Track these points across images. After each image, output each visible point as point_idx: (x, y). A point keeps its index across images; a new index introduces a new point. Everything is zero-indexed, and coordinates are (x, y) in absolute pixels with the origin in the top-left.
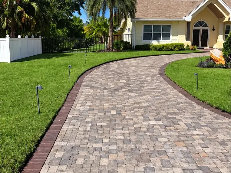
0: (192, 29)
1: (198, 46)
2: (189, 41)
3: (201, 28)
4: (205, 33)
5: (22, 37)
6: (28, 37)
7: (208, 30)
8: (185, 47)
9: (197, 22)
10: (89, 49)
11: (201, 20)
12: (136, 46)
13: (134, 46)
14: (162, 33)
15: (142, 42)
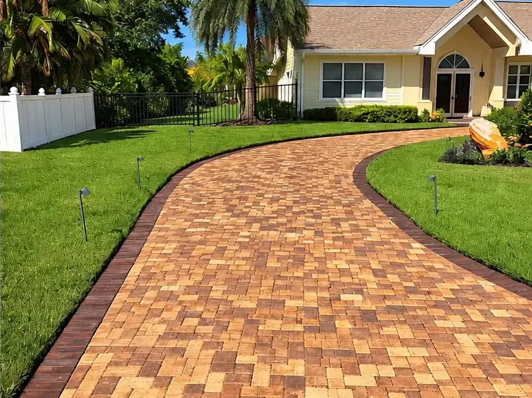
0: (435, 72)
1: (447, 111)
2: (429, 101)
3: (454, 71)
4: (464, 81)
5: (47, 93)
6: (63, 93)
7: (469, 74)
8: (420, 114)
9: (445, 57)
10: (202, 119)
11: (455, 53)
12: (305, 112)
13: (302, 111)
14: (364, 81)
15: (321, 102)
